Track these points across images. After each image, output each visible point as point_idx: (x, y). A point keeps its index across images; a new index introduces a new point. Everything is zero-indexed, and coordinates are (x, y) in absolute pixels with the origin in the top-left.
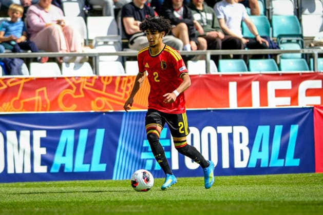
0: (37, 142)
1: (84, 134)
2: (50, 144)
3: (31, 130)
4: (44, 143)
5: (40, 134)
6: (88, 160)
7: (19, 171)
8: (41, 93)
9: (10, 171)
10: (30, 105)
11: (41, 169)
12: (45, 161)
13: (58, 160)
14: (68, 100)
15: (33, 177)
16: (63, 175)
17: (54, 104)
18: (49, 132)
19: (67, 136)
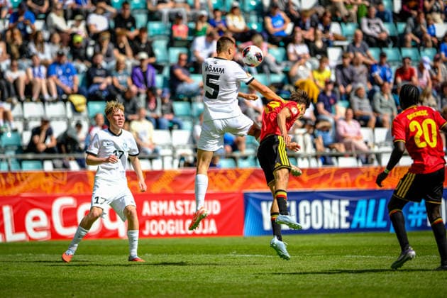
0: (343, 209)
1: (372, 203)
2: (351, 209)
3: (340, 200)
4: (347, 208)
5: (345, 203)
6: (375, 219)
7: (331, 226)
8: (346, 178)
9: (326, 226)
10: (338, 185)
11: (345, 225)
12: (349, 220)
13: (356, 219)
14: (362, 181)
15: (340, 230)
16: (358, 229)
17: (353, 184)
18: (351, 202)
19: (362, 204)
